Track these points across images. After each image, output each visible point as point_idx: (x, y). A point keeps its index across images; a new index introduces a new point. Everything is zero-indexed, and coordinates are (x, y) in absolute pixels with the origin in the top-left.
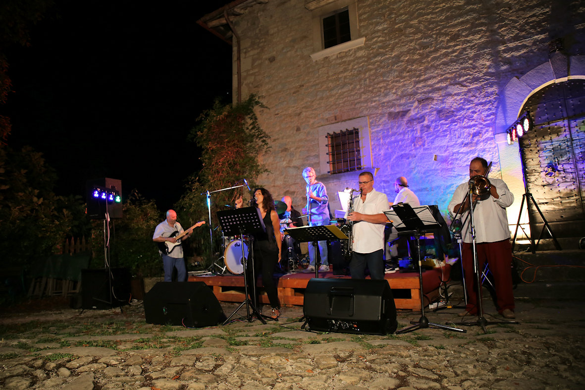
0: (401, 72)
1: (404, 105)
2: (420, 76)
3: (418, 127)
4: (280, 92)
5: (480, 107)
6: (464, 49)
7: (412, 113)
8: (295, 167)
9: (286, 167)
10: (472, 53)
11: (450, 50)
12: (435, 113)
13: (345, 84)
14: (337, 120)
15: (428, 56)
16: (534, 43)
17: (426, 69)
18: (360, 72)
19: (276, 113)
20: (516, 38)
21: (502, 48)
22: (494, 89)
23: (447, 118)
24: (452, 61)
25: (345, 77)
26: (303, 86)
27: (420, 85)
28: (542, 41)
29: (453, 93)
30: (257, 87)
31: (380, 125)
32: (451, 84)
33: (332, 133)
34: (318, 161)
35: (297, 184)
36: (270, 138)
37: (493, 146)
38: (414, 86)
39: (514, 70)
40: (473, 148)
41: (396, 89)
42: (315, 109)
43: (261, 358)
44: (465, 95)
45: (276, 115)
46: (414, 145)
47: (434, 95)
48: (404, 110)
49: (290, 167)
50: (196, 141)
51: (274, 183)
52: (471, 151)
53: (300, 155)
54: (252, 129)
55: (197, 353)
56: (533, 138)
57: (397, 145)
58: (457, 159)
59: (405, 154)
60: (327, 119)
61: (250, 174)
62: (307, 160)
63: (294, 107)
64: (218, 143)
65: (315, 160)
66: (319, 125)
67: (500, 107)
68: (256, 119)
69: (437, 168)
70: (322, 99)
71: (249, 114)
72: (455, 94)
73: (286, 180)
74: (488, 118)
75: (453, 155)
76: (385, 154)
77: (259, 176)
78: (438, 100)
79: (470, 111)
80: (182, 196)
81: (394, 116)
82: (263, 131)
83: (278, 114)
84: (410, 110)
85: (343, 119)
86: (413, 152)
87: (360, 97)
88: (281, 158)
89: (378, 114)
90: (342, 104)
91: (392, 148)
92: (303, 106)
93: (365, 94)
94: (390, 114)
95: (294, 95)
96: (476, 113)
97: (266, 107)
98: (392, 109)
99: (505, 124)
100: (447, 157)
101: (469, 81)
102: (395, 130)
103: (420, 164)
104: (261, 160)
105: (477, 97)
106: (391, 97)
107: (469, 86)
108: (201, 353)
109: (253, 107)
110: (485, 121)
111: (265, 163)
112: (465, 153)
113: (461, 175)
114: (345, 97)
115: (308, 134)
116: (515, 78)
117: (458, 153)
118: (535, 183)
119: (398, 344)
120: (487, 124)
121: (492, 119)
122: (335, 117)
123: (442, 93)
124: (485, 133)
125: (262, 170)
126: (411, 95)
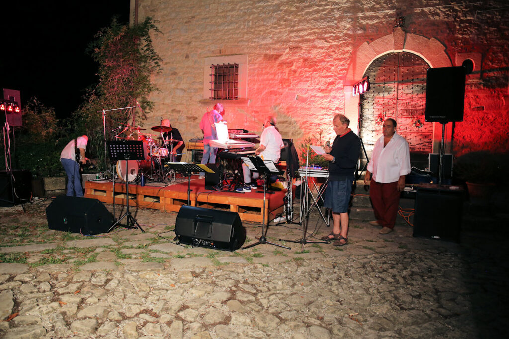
0: (279, 20)
1: (278, 49)
2: (294, 26)
3: (287, 70)
4: (173, 19)
5: (337, 62)
6: (332, 10)
7: (283, 58)
8: (182, 90)
9: (175, 88)
10: (337, 15)
11: (321, 8)
12: (302, 60)
13: (231, 23)
14: (221, 53)
15: (302, 10)
16: (384, 17)
17: (300, 21)
18: (245, 14)
19: (169, 38)
20: (372, 9)
21: (360, 15)
22: (350, 49)
23: (310, 66)
24: (321, 18)
25: (232, 16)
26: (194, 17)
27: (293, 35)
28: (391, 16)
29: (318, 47)
30: (153, 11)
31: (256, 63)
32: (317, 38)
33: (216, 64)
34: (201, 87)
35: (183, 104)
36: (162, 60)
37: (342, 95)
38: (288, 35)
39: (367, 36)
40: (327, 94)
41: (273, 35)
42: (204, 41)
43: (140, 273)
44: (327, 49)
45: (169, 40)
46: (282, 85)
47: (303, 45)
48: (278, 54)
49: (178, 89)
50: (94, 56)
51: (164, 101)
52: (325, 96)
53: (187, 80)
54: (147, 50)
55: (92, 269)
56: (371, 93)
57: (268, 83)
58: (313, 101)
59: (274, 91)
60: (213, 52)
61: (142, 90)
62: (193, 85)
63: (185, 35)
64: (114, 60)
65: (200, 86)
66: (205, 56)
67: (352, 64)
68: (150, 41)
69: (298, 106)
70: (211, 33)
71: (144, 36)
72: (320, 48)
73: (173, 100)
74: (342, 72)
75: (311, 98)
76: (258, 89)
77: (151, 93)
78: (305, 50)
79: (329, 63)
80: (79, 106)
81: (269, 58)
82: (157, 54)
83: (171, 40)
84: (282, 55)
85: (227, 53)
86: (280, 91)
87: (243, 37)
88: (171, 80)
89: (256, 53)
90: (227, 40)
91: (264, 84)
92: (193, 36)
93: (247, 34)
94: (266, 55)
95: (186, 24)
96: (333, 66)
97: (161, 32)
98: (268, 52)
99: (353, 79)
100: (306, 99)
101: (332, 38)
102: (268, 70)
103: (285, 101)
104: (153, 79)
105: (336, 53)
106: (269, 41)
107: (331, 43)
108: (96, 269)
109: (148, 30)
110: (339, 74)
111: (156, 82)
112: (320, 97)
113: (315, 115)
114: (230, 34)
115: (196, 62)
116: (366, 43)
117: (315, 96)
118: (368, 128)
119: (238, 262)
120: (341, 76)
121: (345, 73)
122: (220, 51)
123: (310, 44)
124: (338, 84)
125: (154, 89)
126: (285, 42)
